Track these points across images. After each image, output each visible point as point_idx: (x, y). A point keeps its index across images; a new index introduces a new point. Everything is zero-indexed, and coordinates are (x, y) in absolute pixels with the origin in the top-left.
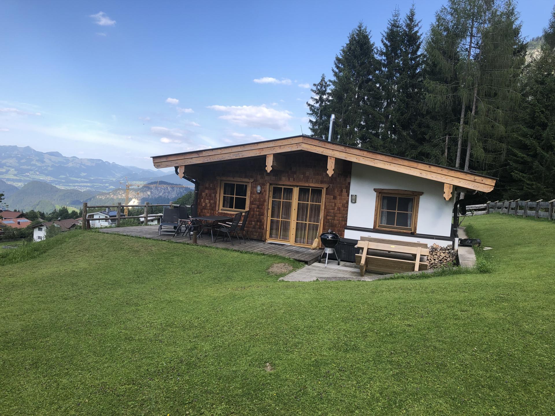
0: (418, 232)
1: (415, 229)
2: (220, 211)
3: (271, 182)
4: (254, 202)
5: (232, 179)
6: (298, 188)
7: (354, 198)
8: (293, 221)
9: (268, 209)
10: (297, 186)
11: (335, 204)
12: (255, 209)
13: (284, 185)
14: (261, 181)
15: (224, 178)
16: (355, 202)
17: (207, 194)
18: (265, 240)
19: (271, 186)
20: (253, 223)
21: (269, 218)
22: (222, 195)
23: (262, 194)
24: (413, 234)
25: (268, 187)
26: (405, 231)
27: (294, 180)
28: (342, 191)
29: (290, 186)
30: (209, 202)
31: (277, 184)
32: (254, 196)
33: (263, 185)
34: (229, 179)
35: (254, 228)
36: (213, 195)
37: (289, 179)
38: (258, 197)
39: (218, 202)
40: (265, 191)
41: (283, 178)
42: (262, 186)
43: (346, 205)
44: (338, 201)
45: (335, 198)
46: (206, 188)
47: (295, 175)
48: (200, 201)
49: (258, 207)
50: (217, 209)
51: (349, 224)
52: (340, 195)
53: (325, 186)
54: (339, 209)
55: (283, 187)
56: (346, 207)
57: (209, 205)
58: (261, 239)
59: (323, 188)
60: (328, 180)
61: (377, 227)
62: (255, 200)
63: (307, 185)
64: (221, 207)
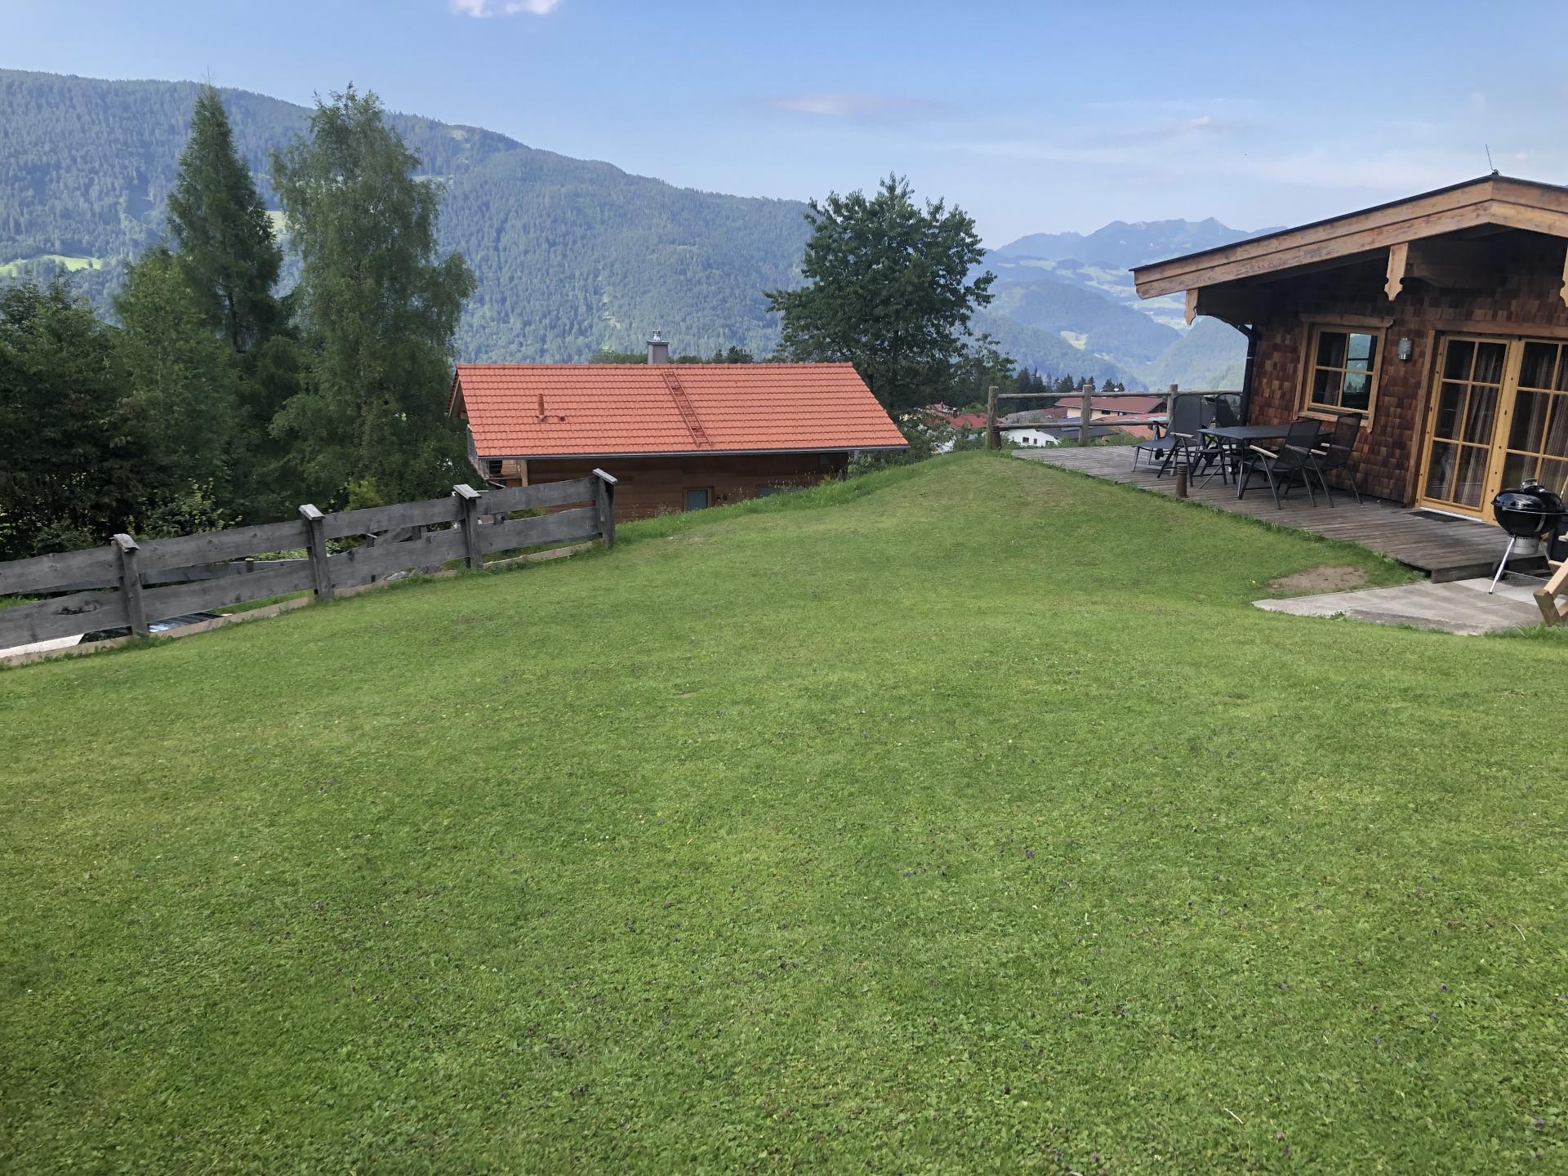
2: (1305, 413)
3: (1440, 326)
4: (1391, 389)
5: (1338, 320)
6: (1522, 344)
8: (1496, 448)
9: (1427, 409)
10: (1520, 338)
12: (1392, 409)
13: (1480, 335)
14: (1413, 324)
15: (1319, 319)
17: (1275, 365)
18: (1413, 501)
19: (1443, 338)
20: (1384, 450)
21: (1430, 439)
22: (1314, 366)
23: (1415, 363)
25: (1430, 341)
27: (1509, 318)
29: (1500, 336)
30: (1280, 387)
31: (1460, 333)
32: (1392, 369)
33: (1416, 336)
34: (1330, 319)
35: (1385, 463)
36: (1290, 367)
37: (1495, 316)
38: (1402, 374)
39: (1299, 388)
40: (1422, 354)
41: (1478, 313)
42: (1417, 340)
46: (1276, 348)
47: (1514, 303)
48: (1260, 383)
49: (1400, 405)
50: (1296, 406)
55: (1477, 340)
57: (1278, 394)
58: (1400, 500)
62: (1394, 381)
63: (1546, 332)
64: (1308, 402)
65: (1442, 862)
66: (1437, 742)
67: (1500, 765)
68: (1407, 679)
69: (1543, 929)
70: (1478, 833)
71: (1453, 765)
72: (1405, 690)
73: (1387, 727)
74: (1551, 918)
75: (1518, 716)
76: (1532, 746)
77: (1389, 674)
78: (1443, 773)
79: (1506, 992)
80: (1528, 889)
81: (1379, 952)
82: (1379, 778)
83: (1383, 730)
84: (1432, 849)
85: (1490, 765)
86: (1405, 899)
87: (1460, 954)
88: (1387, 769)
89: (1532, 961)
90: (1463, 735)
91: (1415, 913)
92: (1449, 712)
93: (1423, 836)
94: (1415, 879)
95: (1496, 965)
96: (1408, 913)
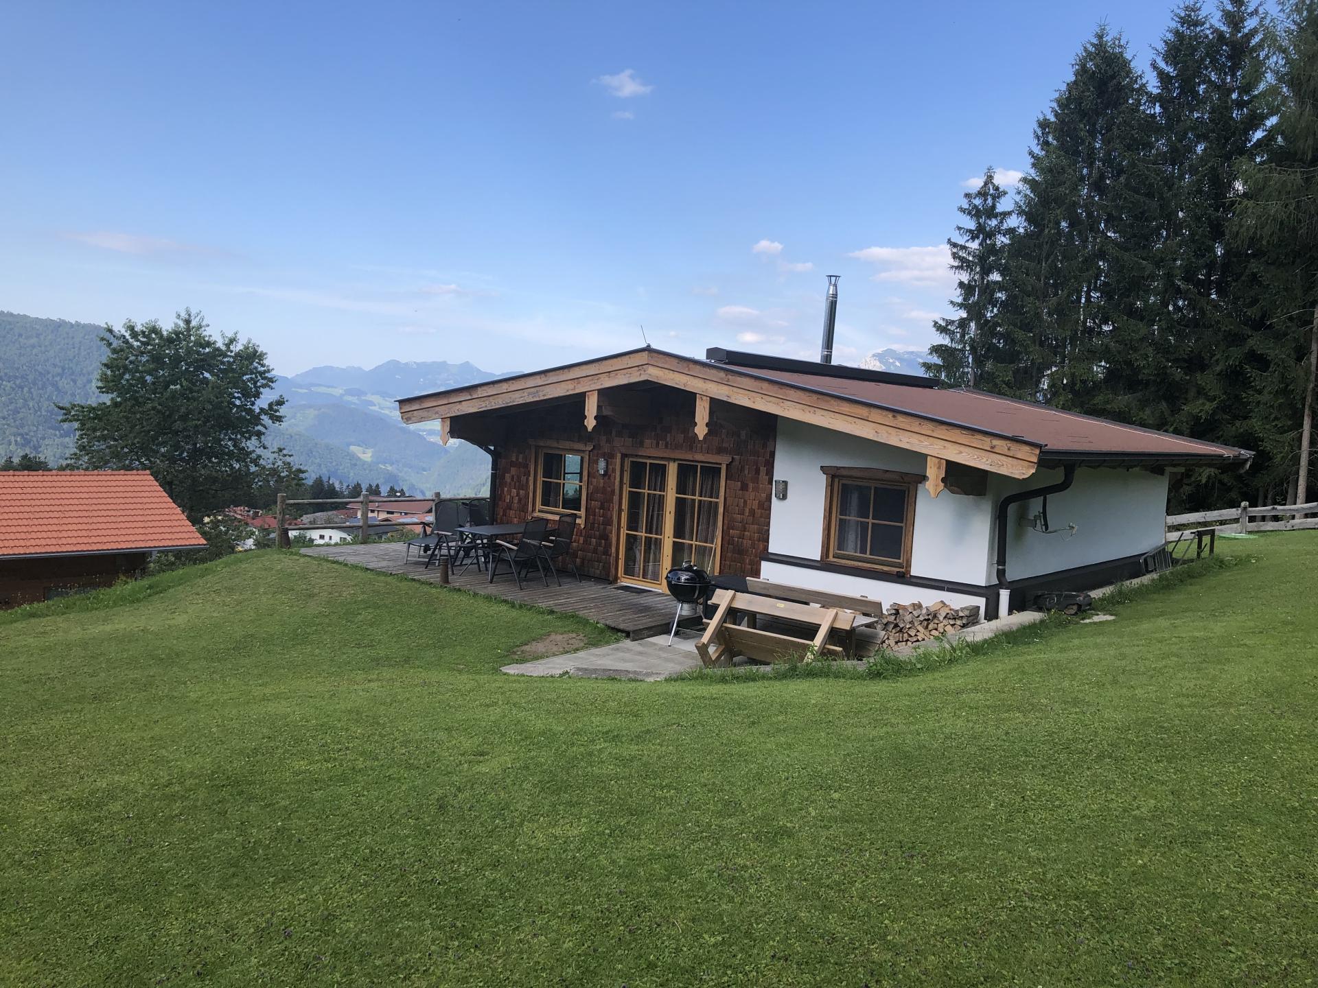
0: (915, 571)
1: (909, 564)
2: (536, 514)
3: (624, 451)
4: (595, 496)
5: (555, 445)
6: (676, 465)
7: (781, 487)
8: (666, 537)
9: (620, 510)
10: (674, 460)
11: (745, 502)
12: (597, 510)
13: (649, 457)
14: (606, 448)
15: (542, 443)
16: (784, 497)
17: (513, 477)
18: (616, 579)
19: (626, 459)
20: (594, 540)
21: (624, 532)
22: (540, 479)
23: (609, 478)
24: (903, 577)
25: (618, 461)
26: (886, 568)
27: (666, 446)
28: (757, 471)
29: (662, 458)
30: (518, 494)
31: (637, 456)
32: (594, 481)
33: (609, 457)
34: (549, 443)
35: (595, 551)
36: (523, 479)
37: (658, 444)
38: (602, 485)
39: (531, 495)
40: (614, 470)
41: (647, 442)
42: (610, 460)
43: (766, 504)
44: (751, 495)
45: (744, 487)
46: (512, 464)
47: (669, 435)
48: (502, 491)
49: (602, 507)
50: (530, 509)
51: (772, 549)
52: (756, 480)
53: (723, 460)
54: (752, 513)
55: (648, 461)
56: (766, 507)
57: (516, 500)
58: (608, 578)
59: (721, 464)
60: (732, 446)
61: (831, 558)
62: (597, 489)
63: (690, 457)
64: (539, 506)
65: (626, 877)
66: (627, 774)
67: (669, 786)
68: (609, 723)
69: (693, 920)
70: (652, 847)
71: (638, 792)
72: (607, 733)
73: (592, 766)
74: (699, 909)
75: (682, 745)
76: (690, 767)
77: (596, 720)
78: (630, 800)
79: (667, 980)
80: (684, 887)
81: (579, 967)
82: (585, 811)
83: (589, 768)
84: (620, 867)
85: (662, 789)
86: (599, 915)
87: (636, 954)
88: (591, 803)
89: (685, 949)
90: (644, 765)
91: (607, 925)
92: (636, 747)
93: (614, 857)
94: (607, 895)
95: (661, 958)
96: (601, 927)
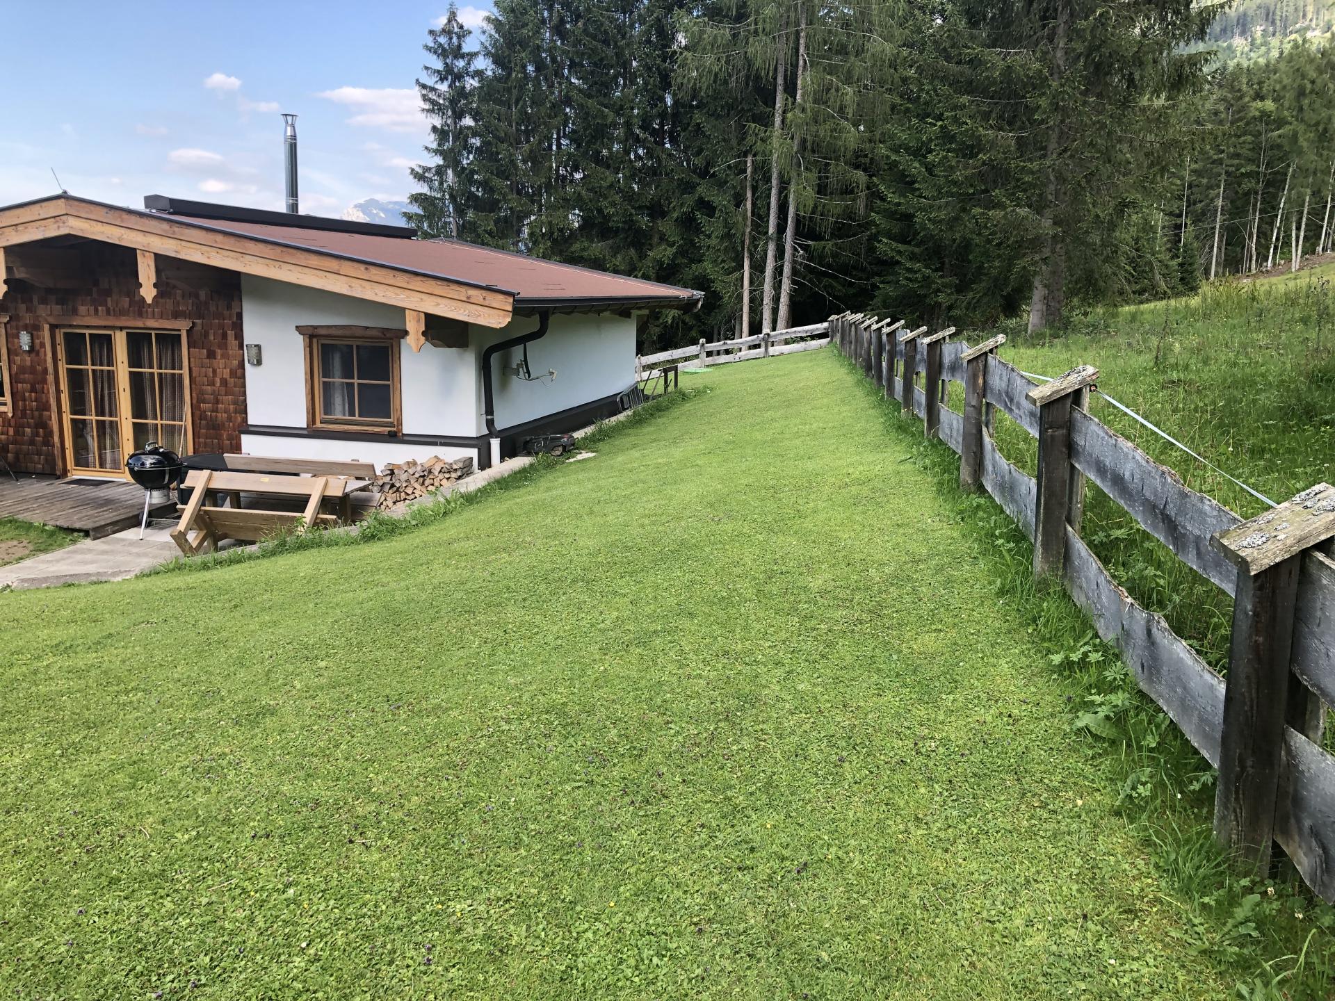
0: (407, 429)
1: (400, 423)
3: (52, 320)
4: (22, 376)
6: (124, 333)
7: (254, 351)
8: (123, 419)
9: (58, 392)
10: (121, 329)
11: (214, 372)
12: (27, 394)
13: (88, 327)
14: (28, 319)
16: (259, 363)
18: (65, 472)
19: (57, 331)
20: (27, 430)
21: (67, 417)
23: (38, 353)
24: (395, 437)
25: (47, 334)
26: (377, 429)
27: (108, 312)
28: (225, 336)
29: (105, 327)
31: (71, 326)
32: (18, 359)
33: (34, 330)
35: (32, 442)
37: (96, 311)
38: (28, 363)
40: (43, 345)
41: (82, 309)
42: (35, 333)
43: (239, 371)
44: (220, 362)
45: (211, 355)
47: (109, 299)
49: (33, 390)
51: (252, 420)
52: (224, 345)
53: (183, 326)
54: (224, 382)
55: (87, 332)
56: (239, 375)
58: (53, 472)
59: (179, 330)
60: (190, 308)
61: (318, 425)
62: (22, 369)
63: (140, 324)
65: (82, 795)
66: (83, 686)
67: (135, 689)
68: (60, 634)
69: (163, 822)
70: (114, 757)
71: (97, 703)
72: (57, 645)
73: (37, 685)
74: (170, 809)
75: (152, 643)
76: (161, 665)
77: (43, 634)
78: (87, 713)
79: (133, 891)
80: (153, 791)
81: (24, 904)
82: (29, 736)
83: (34, 689)
84: (74, 787)
85: (127, 693)
86: (49, 843)
87: (95, 873)
88: (37, 725)
89: (153, 854)
90: (105, 672)
91: (59, 852)
92: (94, 655)
93: (67, 777)
94: (59, 820)
95: (125, 870)
96: (52, 855)
